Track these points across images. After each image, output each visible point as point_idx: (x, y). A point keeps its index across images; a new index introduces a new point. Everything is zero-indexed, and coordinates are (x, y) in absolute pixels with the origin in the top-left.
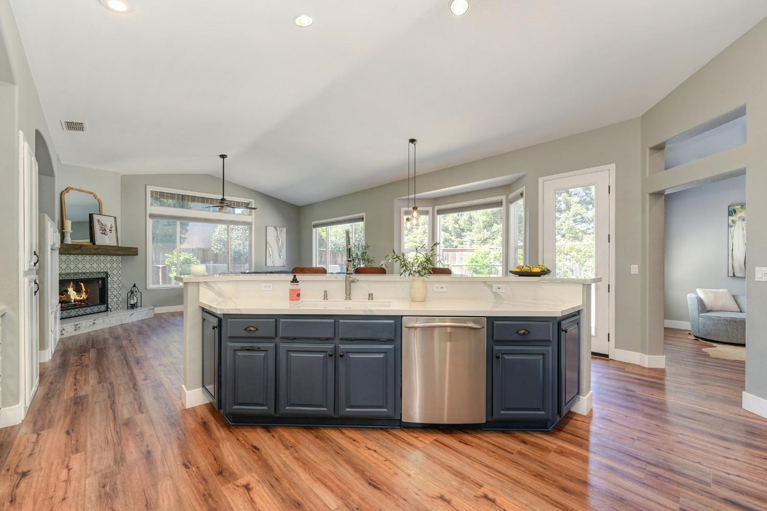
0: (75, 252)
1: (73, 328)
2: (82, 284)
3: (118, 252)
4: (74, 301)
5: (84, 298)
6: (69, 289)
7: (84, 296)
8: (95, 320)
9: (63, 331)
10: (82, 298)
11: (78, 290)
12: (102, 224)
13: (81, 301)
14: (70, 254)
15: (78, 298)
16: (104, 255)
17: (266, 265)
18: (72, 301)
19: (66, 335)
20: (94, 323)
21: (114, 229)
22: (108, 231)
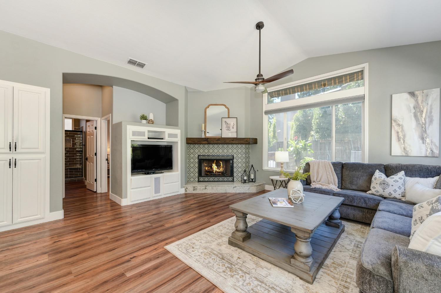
0: (204, 143)
1: (192, 189)
2: (221, 163)
3: (233, 142)
4: (215, 172)
5: (221, 171)
6: (213, 165)
7: (221, 170)
8: (206, 186)
9: (187, 189)
10: (220, 171)
11: (218, 166)
12: (227, 124)
13: (219, 172)
14: (200, 144)
15: (218, 170)
16: (222, 144)
17: (391, 155)
18: (214, 172)
19: (188, 192)
20: (206, 188)
21: (235, 127)
22: (231, 128)
